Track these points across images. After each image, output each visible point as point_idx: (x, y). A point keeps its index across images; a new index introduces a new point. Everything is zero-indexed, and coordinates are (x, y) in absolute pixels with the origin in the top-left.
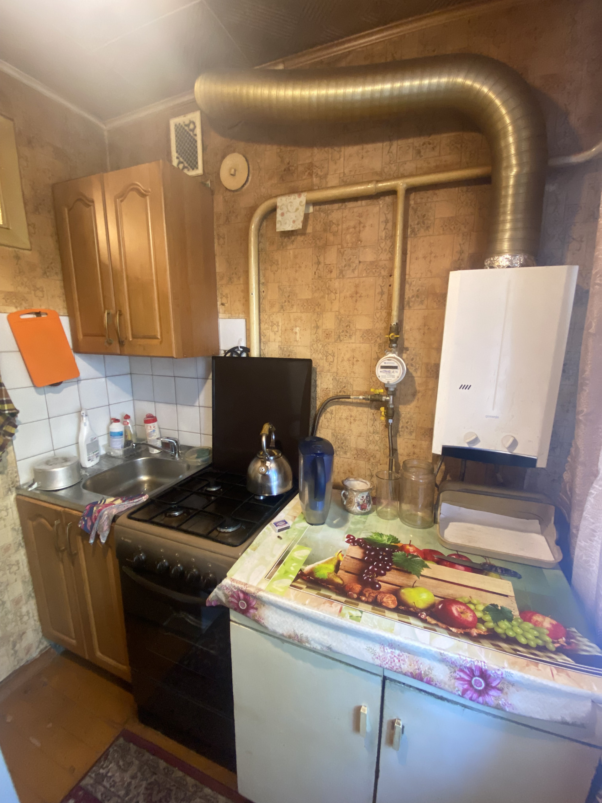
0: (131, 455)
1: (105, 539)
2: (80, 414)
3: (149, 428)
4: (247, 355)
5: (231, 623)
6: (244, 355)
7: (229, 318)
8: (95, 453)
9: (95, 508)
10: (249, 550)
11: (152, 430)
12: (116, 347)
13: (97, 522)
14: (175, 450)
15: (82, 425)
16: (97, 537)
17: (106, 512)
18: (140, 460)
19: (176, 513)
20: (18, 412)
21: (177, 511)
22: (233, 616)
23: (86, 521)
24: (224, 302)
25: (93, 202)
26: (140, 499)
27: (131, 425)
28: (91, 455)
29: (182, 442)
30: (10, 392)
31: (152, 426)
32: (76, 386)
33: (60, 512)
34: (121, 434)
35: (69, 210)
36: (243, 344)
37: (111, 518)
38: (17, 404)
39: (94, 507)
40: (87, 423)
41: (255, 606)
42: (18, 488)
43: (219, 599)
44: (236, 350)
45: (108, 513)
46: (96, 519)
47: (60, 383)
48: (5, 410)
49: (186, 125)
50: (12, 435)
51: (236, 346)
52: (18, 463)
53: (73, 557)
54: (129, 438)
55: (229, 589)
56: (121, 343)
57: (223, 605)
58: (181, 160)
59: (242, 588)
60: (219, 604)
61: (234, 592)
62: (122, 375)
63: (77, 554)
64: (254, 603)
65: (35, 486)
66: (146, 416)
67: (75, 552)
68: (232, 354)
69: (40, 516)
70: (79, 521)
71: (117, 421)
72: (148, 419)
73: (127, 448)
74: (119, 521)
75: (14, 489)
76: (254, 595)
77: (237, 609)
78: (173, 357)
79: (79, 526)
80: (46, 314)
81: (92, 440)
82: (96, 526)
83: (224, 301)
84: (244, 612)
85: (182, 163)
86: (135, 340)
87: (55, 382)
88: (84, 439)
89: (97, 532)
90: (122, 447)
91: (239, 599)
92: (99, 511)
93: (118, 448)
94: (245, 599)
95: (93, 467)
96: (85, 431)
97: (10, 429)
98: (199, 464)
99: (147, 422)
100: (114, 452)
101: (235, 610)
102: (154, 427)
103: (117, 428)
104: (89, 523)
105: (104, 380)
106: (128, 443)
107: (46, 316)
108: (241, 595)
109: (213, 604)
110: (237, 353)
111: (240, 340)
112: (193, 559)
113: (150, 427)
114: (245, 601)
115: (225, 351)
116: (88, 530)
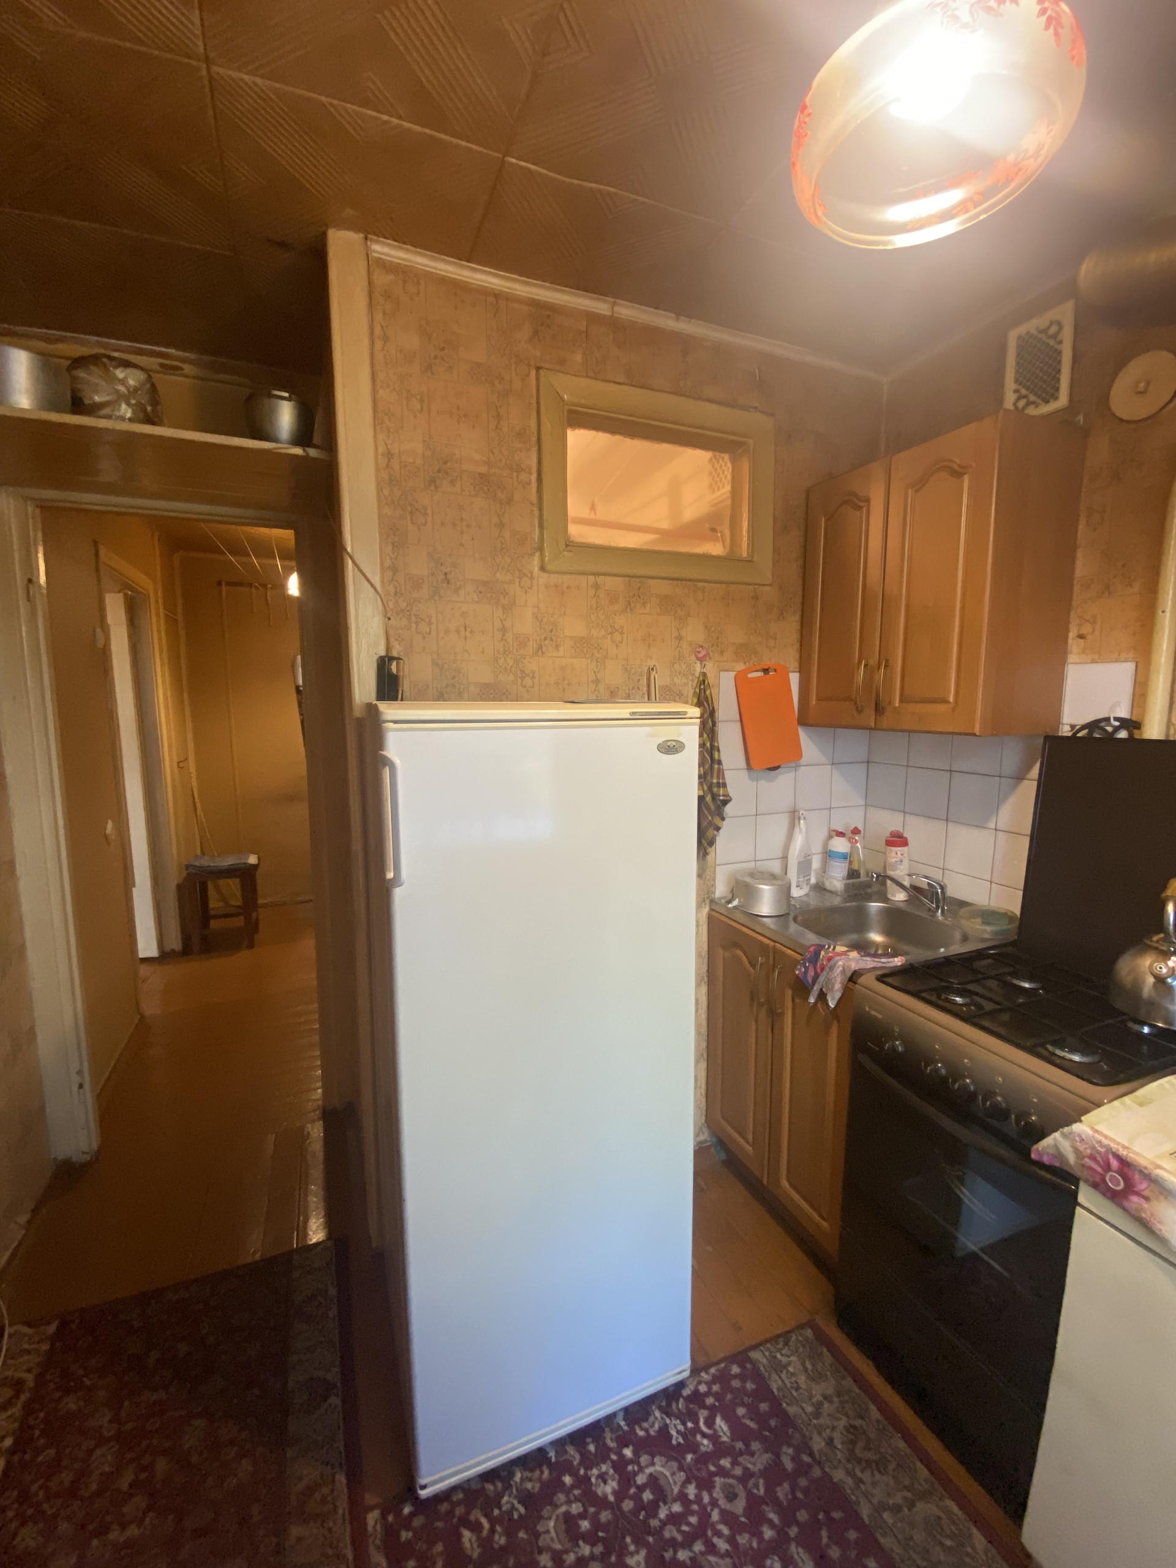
0: (856, 895)
1: (835, 1002)
2: (794, 816)
3: (893, 854)
4: (1131, 734)
5: (1078, 1210)
6: (1123, 734)
7: (1093, 662)
8: (806, 878)
9: (823, 953)
10: (1127, 1099)
11: (898, 860)
12: (869, 717)
13: (825, 973)
14: (938, 902)
15: (797, 830)
16: (822, 996)
17: (841, 963)
18: (875, 906)
19: (958, 999)
20: (730, 800)
21: (961, 996)
22: (1085, 1195)
23: (806, 968)
24: (1084, 631)
25: (867, 501)
26: (891, 960)
27: (860, 844)
28: (801, 879)
29: (951, 892)
30: (726, 773)
31: (899, 853)
32: (792, 774)
33: (768, 946)
34: (844, 856)
35: (827, 521)
36: (1123, 712)
37: (849, 974)
38: (731, 790)
39: (820, 951)
40: (804, 830)
41: (1145, 1193)
42: (712, 901)
43: (1059, 1155)
44: (1103, 724)
45: (844, 964)
46: (822, 969)
47: (778, 767)
48: (720, 796)
49: (1041, 331)
50: (718, 829)
51: (1106, 716)
52: (717, 867)
53: (775, 1016)
54: (855, 866)
55: (1088, 1143)
56: (879, 709)
57: (1065, 1168)
58: (1024, 392)
59: (1118, 1150)
60: (1057, 1164)
61: (1099, 1152)
62: (857, 763)
63: (782, 1014)
64: (1142, 1186)
65: (735, 903)
66: (891, 834)
67: (780, 1010)
68: (1090, 733)
69: (736, 945)
70: (796, 966)
71: (841, 834)
72: (892, 839)
73: (851, 881)
74: (862, 980)
75: (707, 901)
76: (1146, 1171)
77: (1099, 1186)
78: (974, 735)
79: (797, 972)
80: (775, 670)
81: (805, 857)
82: (822, 979)
83: (1086, 629)
84: (1115, 1197)
85: (1025, 397)
86: (904, 705)
87: (773, 766)
88: (797, 853)
89: (821, 990)
90: (843, 879)
91: (1108, 1167)
92: (830, 959)
93: (837, 879)
94: (1120, 1172)
95: (802, 898)
96: (798, 841)
97: (717, 821)
98: (987, 936)
99: (889, 843)
100: (831, 883)
101: (1095, 1186)
102: (902, 855)
103: (840, 845)
104: (811, 973)
105: (829, 767)
106: (853, 874)
107: (774, 673)
108: (1115, 1164)
109: (1046, 1160)
110: (1106, 731)
111: (1117, 704)
112: (1000, 1079)
113: (896, 854)
114: (1123, 1178)
115: (1073, 727)
116: (808, 981)
